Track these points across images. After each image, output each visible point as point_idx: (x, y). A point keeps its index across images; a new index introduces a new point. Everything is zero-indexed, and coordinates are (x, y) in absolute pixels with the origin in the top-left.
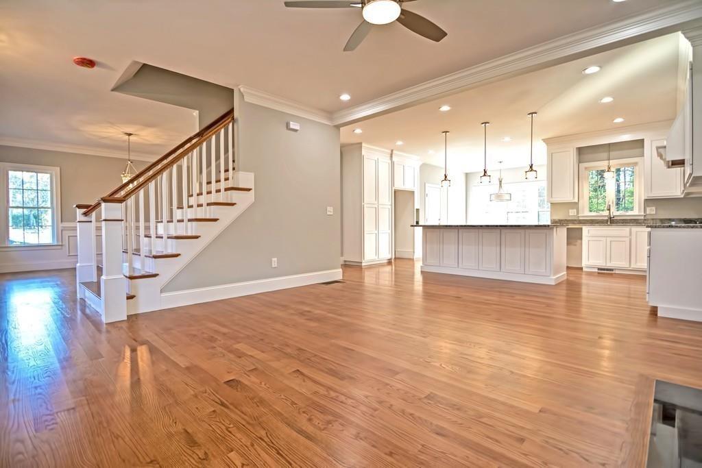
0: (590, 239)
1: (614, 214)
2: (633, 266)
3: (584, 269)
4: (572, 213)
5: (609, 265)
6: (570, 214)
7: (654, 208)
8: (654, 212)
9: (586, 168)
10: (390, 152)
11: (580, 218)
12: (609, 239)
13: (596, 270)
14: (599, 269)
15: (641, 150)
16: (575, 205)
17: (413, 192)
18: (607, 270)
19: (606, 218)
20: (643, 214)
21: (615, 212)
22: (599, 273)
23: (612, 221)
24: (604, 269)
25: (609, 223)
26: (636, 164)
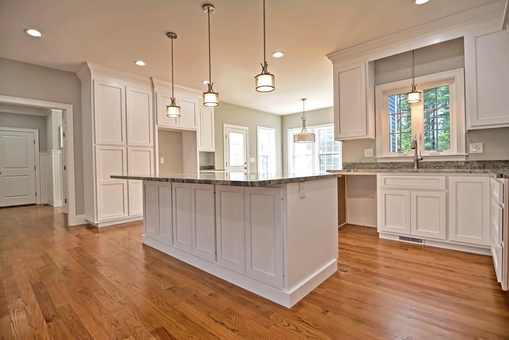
0: (388, 192)
1: (422, 155)
2: (452, 237)
3: (381, 237)
4: (368, 153)
5: (415, 234)
6: (366, 155)
7: (481, 145)
8: (481, 151)
9: (384, 92)
10: (149, 80)
11: (378, 161)
12: (414, 194)
13: (398, 239)
14: (401, 238)
15: (459, 58)
16: (371, 143)
17: (195, 132)
18: (413, 240)
19: (412, 161)
20: (464, 153)
21: (423, 152)
22: (401, 243)
23: (419, 165)
24: (408, 239)
25: (415, 168)
26: (452, 80)
